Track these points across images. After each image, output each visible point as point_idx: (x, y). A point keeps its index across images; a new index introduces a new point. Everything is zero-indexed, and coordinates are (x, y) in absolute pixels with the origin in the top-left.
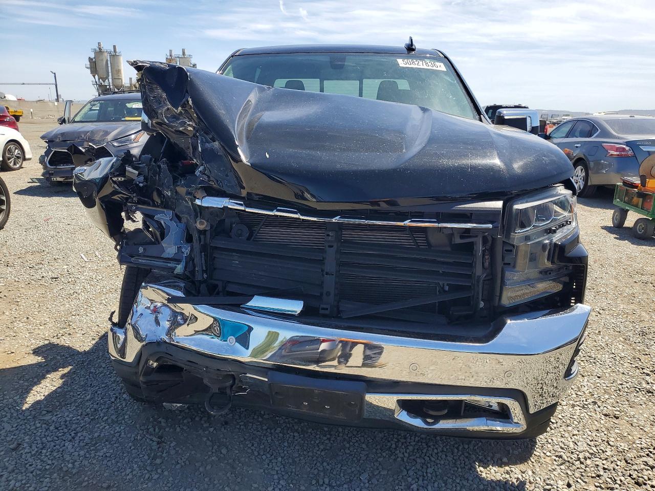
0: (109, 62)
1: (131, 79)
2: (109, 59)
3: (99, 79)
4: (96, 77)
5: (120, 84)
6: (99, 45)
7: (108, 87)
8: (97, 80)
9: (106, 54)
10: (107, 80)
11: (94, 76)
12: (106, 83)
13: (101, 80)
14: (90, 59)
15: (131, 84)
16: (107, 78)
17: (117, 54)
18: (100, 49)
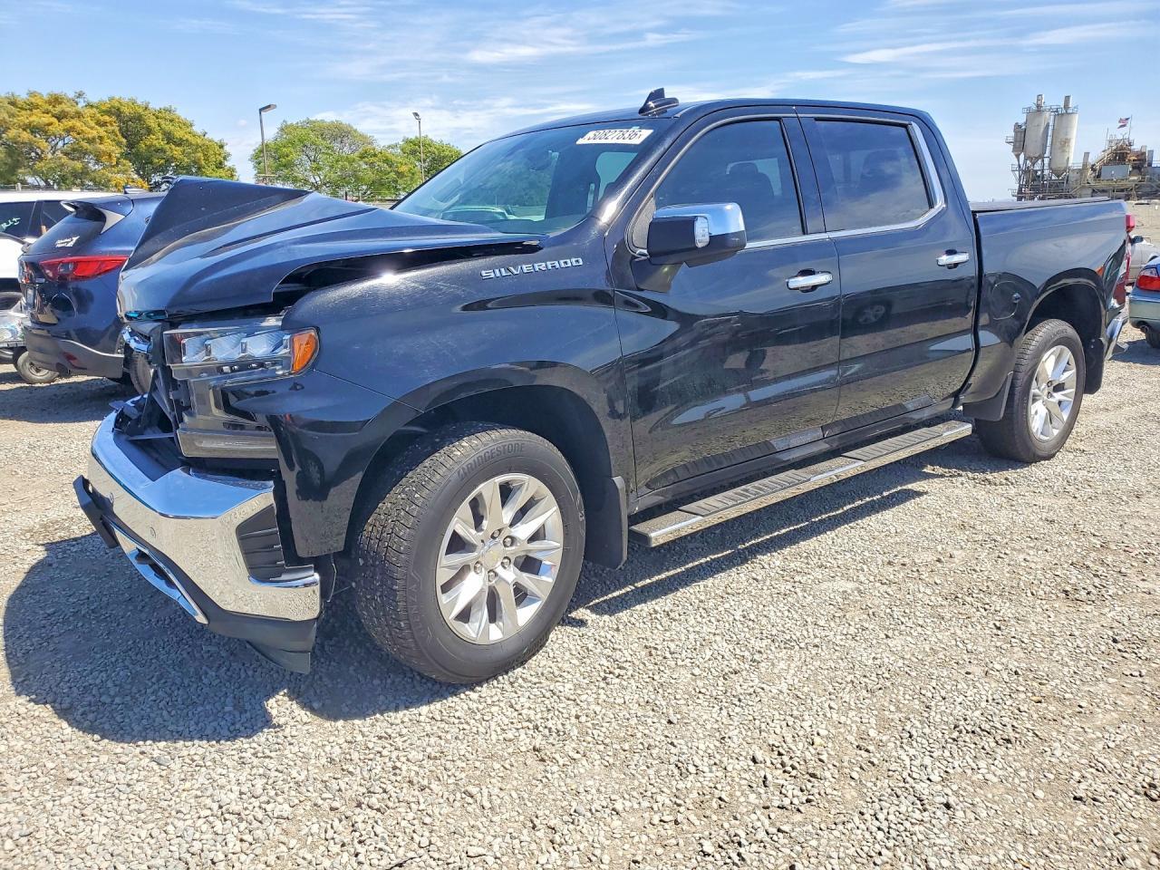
0: (1051, 128)
1: (1087, 154)
2: (1051, 124)
3: (1026, 159)
4: (1022, 157)
5: (1064, 166)
6: (1038, 100)
7: (1039, 173)
8: (1021, 162)
9: (1047, 114)
10: (1040, 162)
11: (1018, 156)
12: (1037, 167)
13: (1028, 162)
14: (1018, 126)
15: (1085, 165)
16: (1042, 157)
17: (1070, 111)
18: (1038, 106)
